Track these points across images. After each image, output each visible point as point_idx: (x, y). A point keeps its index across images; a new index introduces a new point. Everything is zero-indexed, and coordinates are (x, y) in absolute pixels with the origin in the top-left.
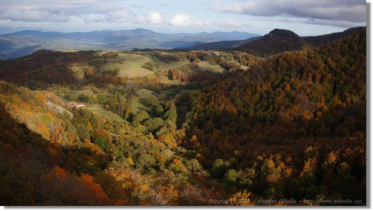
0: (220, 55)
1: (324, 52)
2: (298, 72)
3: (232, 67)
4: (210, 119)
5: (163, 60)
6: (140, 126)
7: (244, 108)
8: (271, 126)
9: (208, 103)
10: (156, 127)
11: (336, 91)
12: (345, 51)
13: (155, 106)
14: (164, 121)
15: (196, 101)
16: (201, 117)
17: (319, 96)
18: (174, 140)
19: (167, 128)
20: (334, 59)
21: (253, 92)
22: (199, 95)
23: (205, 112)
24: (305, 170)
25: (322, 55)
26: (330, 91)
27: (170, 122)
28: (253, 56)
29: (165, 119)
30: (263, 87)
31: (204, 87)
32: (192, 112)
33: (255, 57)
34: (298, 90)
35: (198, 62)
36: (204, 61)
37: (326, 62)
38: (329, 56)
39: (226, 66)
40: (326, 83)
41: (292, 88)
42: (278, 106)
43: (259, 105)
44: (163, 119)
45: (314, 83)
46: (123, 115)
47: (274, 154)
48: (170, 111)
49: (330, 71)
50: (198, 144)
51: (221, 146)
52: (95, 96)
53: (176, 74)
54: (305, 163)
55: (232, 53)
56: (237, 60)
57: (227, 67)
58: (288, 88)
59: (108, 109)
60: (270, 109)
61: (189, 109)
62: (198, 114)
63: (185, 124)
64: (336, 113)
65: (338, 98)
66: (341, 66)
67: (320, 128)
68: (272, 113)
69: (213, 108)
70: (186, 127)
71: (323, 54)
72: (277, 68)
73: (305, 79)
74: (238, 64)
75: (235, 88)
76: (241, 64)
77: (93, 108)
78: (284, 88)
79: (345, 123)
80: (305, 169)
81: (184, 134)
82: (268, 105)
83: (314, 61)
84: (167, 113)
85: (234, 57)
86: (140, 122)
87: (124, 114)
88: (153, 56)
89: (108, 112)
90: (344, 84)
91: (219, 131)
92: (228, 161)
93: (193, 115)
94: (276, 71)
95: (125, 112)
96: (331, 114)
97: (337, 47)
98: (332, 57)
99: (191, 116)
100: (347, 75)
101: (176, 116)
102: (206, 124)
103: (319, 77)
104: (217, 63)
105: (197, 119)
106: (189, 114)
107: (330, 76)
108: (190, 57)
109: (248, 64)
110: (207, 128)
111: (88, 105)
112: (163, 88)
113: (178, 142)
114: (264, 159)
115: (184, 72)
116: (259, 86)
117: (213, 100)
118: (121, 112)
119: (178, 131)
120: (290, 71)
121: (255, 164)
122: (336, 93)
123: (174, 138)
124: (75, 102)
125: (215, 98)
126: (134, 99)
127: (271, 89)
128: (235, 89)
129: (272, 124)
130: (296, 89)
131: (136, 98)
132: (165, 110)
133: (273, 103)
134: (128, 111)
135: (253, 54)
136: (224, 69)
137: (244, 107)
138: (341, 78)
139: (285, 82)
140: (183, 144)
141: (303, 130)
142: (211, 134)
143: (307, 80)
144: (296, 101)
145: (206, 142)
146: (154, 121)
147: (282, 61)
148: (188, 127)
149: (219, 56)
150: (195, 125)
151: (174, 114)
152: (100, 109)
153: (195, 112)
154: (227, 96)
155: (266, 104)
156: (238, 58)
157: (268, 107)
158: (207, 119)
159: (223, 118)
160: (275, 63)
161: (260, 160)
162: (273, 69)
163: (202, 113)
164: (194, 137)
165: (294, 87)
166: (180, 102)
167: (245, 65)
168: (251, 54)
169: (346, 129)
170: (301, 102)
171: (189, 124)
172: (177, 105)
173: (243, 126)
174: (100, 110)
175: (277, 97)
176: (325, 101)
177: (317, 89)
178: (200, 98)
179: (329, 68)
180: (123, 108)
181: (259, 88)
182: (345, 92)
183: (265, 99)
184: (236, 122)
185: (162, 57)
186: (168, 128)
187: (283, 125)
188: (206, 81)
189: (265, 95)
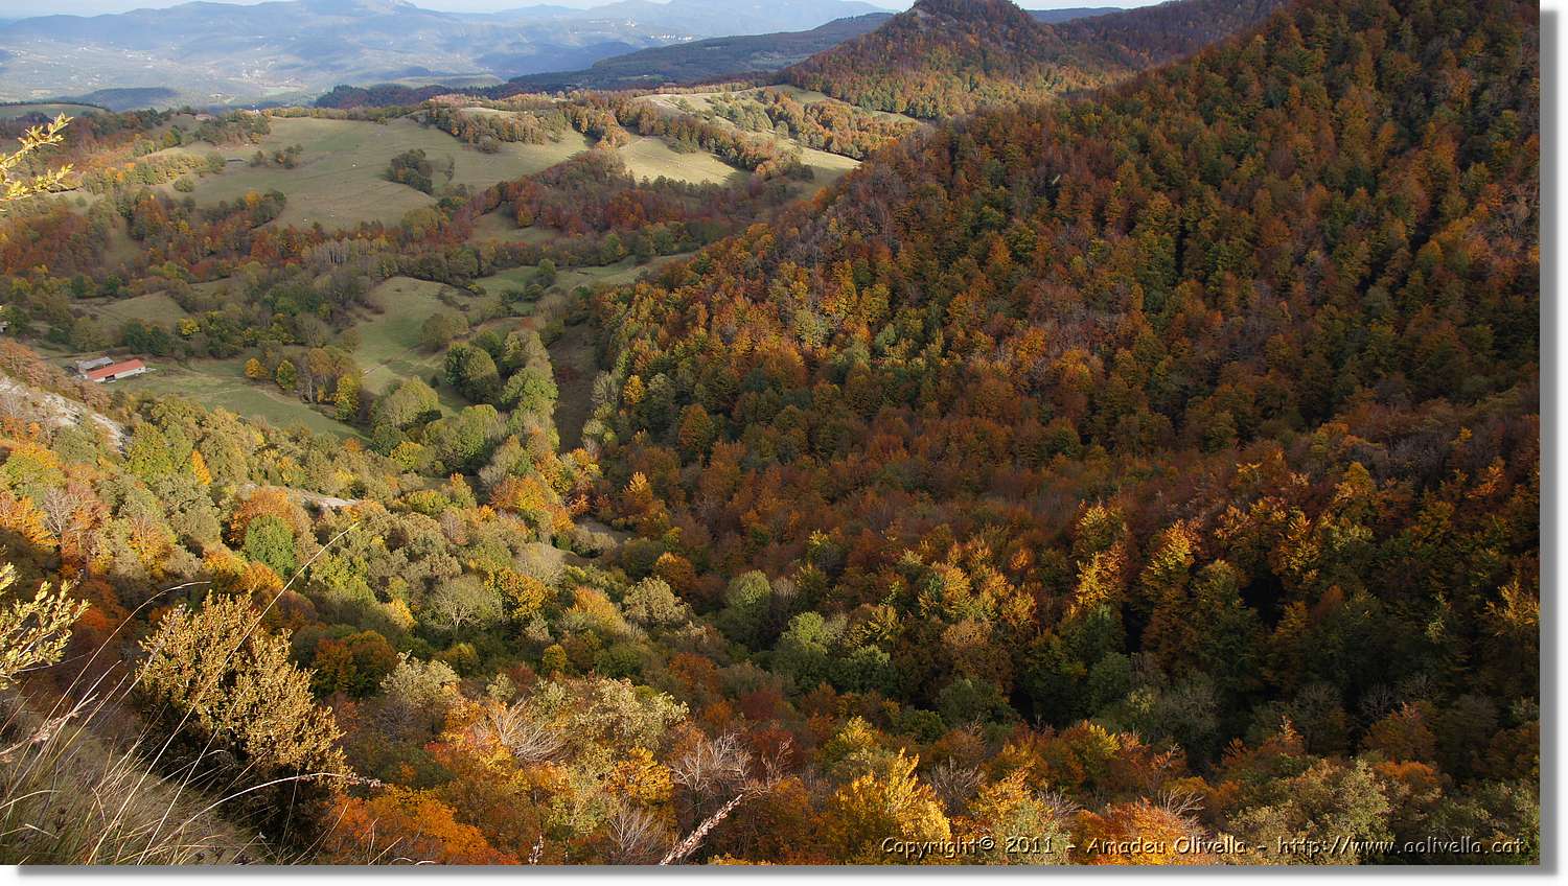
0: (709, 107)
1: (1135, 106)
2: (1037, 191)
3: (762, 160)
4: (696, 397)
5: (471, 141)
6: (407, 446)
7: (829, 345)
8: (943, 415)
9: (680, 330)
10: (474, 445)
11: (1186, 263)
12: (1216, 101)
13: (459, 355)
14: (504, 416)
15: (634, 327)
16: (658, 393)
17: (1121, 288)
18: (556, 498)
19: (523, 446)
20: (1176, 134)
21: (865, 277)
22: (642, 300)
23: (668, 368)
24: (1081, 598)
25: (1128, 117)
26: (1165, 264)
27: (531, 422)
28: (847, 108)
29: (507, 408)
30: (902, 254)
31: (653, 251)
32: (619, 373)
33: (855, 112)
34: (1042, 263)
35: (621, 144)
36: (646, 139)
37: (1144, 148)
38: (1155, 121)
39: (739, 154)
40: (1147, 234)
41: (1016, 257)
42: (967, 334)
43: (890, 330)
44: (501, 408)
45: (1101, 236)
46: (324, 402)
47: (963, 541)
48: (525, 375)
49: (1162, 185)
50: (657, 510)
51: (752, 514)
52: (190, 323)
53: (529, 202)
54: (1080, 573)
55: (761, 97)
56: (783, 127)
57: (743, 162)
58: (1001, 256)
59: (254, 379)
60: (936, 347)
61: (605, 363)
62: (645, 380)
63: (594, 427)
64: (1186, 350)
65: (1192, 290)
66: (1200, 164)
67: (1132, 417)
68: (945, 362)
69: (702, 351)
70: (599, 439)
71: (1132, 112)
72: (953, 173)
73: (1067, 219)
74: (787, 144)
75: (789, 263)
76: (799, 144)
77: (187, 378)
78: (982, 261)
79: (1219, 389)
80: (1080, 594)
81: (594, 468)
82: (924, 331)
83: (1097, 141)
84: (515, 381)
85: (770, 112)
86: (404, 428)
87: (327, 394)
88: (425, 125)
89: (257, 389)
90: (1217, 237)
91: (738, 448)
92: (789, 578)
93: (622, 384)
94: (950, 187)
95: (332, 386)
96: (1170, 358)
97: (1185, 83)
98: (1169, 124)
99: (615, 390)
100: (1223, 198)
101: (554, 393)
102: (682, 422)
103: (1117, 206)
104: (701, 143)
105: (642, 402)
106: (604, 382)
107: (1160, 202)
108: (585, 125)
109: (829, 141)
110: (685, 437)
111: (163, 366)
112: (480, 266)
113: (574, 503)
114: (927, 562)
115: (563, 189)
116: (886, 250)
117: (703, 316)
118: (315, 389)
119: (570, 455)
120: (1007, 187)
121: (896, 586)
122: (1186, 271)
123: (556, 489)
124: (103, 356)
125: (709, 306)
126: (361, 324)
127: (934, 263)
128: (788, 267)
129: (946, 408)
130: (1032, 260)
131: (370, 321)
132: (507, 372)
133: (945, 321)
134: (347, 381)
135: (848, 100)
136: (729, 170)
137: (829, 340)
138: (1202, 211)
139: (988, 234)
140: (597, 511)
141: (1066, 427)
142: (706, 463)
143: (1074, 222)
144: (1032, 309)
145: (689, 498)
146: (463, 421)
147: (974, 143)
148: (609, 436)
149: (707, 112)
150: (636, 426)
151: (543, 383)
152: (220, 381)
153: (630, 372)
154: (758, 298)
155: (918, 325)
156: (786, 118)
157: (924, 340)
158: (683, 397)
159: (746, 394)
160: (946, 153)
161: (910, 567)
162: (940, 179)
163: (660, 377)
164: (639, 481)
165: (1025, 251)
166: (563, 330)
167: (818, 148)
168: (842, 99)
169: (1227, 415)
170: (1052, 312)
171: (611, 422)
172: (552, 342)
173: (833, 422)
174: (219, 386)
175: (959, 297)
176: (1145, 303)
177: (1112, 260)
178: (645, 313)
179: (1156, 172)
180: (324, 372)
181: (884, 262)
182: (1217, 269)
183: (911, 306)
184: (801, 406)
185: (462, 127)
186: (525, 448)
187: (989, 411)
188: (661, 226)
189: (912, 290)
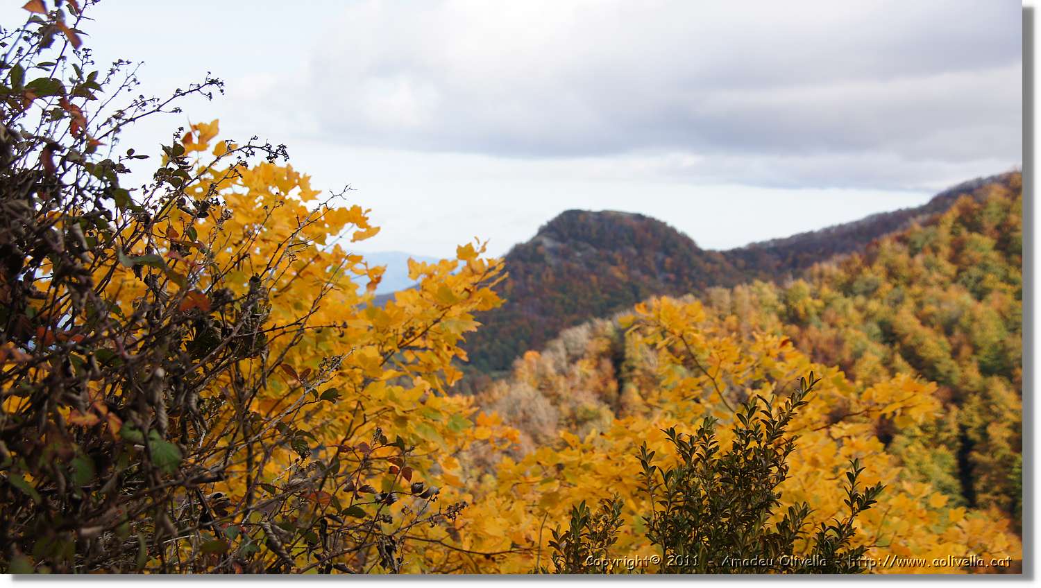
12: (985, 269)
20: (932, 315)
37: (889, 335)
38: (898, 302)
66: (976, 349)
71: (865, 293)
83: (820, 332)
94: (619, 409)
97: (935, 250)
98: (920, 304)
122: (981, 497)
138: (990, 412)
160: (607, 365)
162: (603, 398)
179: (911, 364)
